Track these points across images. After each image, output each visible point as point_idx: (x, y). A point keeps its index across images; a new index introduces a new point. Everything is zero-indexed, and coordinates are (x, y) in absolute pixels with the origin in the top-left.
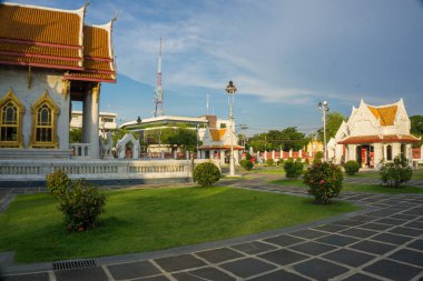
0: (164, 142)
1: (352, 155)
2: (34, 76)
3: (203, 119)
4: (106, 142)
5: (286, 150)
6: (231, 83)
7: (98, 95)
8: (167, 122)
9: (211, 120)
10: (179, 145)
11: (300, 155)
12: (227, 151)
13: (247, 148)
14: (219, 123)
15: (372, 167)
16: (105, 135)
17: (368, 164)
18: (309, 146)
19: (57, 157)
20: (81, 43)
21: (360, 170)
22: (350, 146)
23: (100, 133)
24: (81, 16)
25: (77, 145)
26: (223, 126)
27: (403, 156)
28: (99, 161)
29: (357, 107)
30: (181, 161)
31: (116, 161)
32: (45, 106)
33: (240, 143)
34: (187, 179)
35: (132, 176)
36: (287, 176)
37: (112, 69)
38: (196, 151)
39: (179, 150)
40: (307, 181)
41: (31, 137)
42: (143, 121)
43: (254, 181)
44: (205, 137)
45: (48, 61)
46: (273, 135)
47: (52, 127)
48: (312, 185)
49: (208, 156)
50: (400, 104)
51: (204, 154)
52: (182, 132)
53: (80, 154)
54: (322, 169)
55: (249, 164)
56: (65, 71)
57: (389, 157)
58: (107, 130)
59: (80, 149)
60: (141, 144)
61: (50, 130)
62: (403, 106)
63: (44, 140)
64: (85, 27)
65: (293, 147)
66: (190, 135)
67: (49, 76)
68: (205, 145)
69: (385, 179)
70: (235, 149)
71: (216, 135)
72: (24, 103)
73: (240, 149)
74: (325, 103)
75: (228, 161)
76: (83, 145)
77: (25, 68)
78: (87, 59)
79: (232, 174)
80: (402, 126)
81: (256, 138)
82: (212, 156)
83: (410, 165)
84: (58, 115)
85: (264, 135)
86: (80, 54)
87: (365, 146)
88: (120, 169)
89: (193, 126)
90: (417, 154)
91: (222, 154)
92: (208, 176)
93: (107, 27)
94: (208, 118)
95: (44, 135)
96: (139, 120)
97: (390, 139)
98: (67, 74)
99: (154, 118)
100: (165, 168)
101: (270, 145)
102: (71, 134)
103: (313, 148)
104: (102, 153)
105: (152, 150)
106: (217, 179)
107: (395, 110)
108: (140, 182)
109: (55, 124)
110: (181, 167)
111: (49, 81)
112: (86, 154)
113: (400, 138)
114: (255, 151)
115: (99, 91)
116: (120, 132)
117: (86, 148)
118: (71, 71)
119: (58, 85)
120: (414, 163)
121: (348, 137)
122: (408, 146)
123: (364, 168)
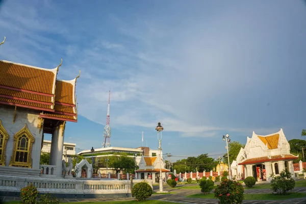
0: (111, 166)
1: (249, 173)
2: (19, 113)
3: (139, 150)
4: (68, 165)
5: (201, 171)
6: (159, 124)
7: (64, 131)
8: (113, 152)
9: (145, 150)
10: (121, 168)
11: (211, 175)
12: (157, 173)
13: (172, 171)
14: (151, 152)
15: (265, 180)
16: (66, 160)
17: (262, 178)
18: (218, 167)
19: (30, 174)
20: (53, 92)
21: (257, 183)
22: (247, 166)
23: (64, 158)
24: (55, 74)
25: (45, 166)
26: (154, 155)
27: (287, 170)
28: (62, 180)
29: (251, 137)
30: (123, 181)
31: (74, 180)
32: (24, 136)
33: (166, 168)
34: (127, 195)
35: (86, 191)
36: (202, 191)
37: (75, 112)
38: (134, 173)
39: (121, 173)
40: (217, 195)
41: (12, 158)
42: (95, 150)
43: (177, 196)
44: (141, 163)
45: (29, 104)
46: (191, 160)
47: (28, 151)
48: (221, 198)
49: (143, 177)
50: (281, 133)
51: (140, 176)
52: (124, 159)
53: (47, 173)
54: (228, 186)
55: (173, 183)
56: (41, 111)
57: (277, 172)
58: (68, 156)
59: (47, 169)
60: (94, 167)
61: (26, 153)
62: (283, 134)
63: (21, 161)
64: (57, 81)
65: (206, 168)
66: (130, 161)
67: (28, 114)
68: (141, 168)
69: (275, 189)
70: (163, 172)
71: (149, 162)
72: (9, 132)
73: (167, 172)
74: (227, 136)
75: (157, 180)
76: (50, 167)
77: (12, 107)
78: (57, 104)
79: (161, 190)
80: (284, 148)
81: (178, 163)
82: (146, 177)
83: (293, 176)
84: (33, 143)
85: (184, 160)
86: (53, 100)
87: (258, 165)
88: (77, 186)
89: (132, 155)
90: (296, 167)
91: (154, 175)
92: (143, 193)
93: (72, 82)
94: (143, 148)
95: (22, 157)
96: (93, 150)
97: (276, 159)
98: (42, 114)
99: (103, 148)
100: (111, 186)
101: (189, 168)
102: (42, 157)
103: (220, 169)
104: (64, 174)
105: (102, 172)
106: (150, 195)
107: (277, 137)
108: (92, 196)
109: (31, 150)
110: (123, 186)
111: (28, 118)
112: (52, 174)
113: (283, 157)
114: (178, 173)
115: (64, 127)
116: (78, 158)
117: (52, 169)
118: (45, 112)
119: (35, 121)
120: (296, 175)
121: (245, 159)
122: (290, 163)
123: (259, 181)
